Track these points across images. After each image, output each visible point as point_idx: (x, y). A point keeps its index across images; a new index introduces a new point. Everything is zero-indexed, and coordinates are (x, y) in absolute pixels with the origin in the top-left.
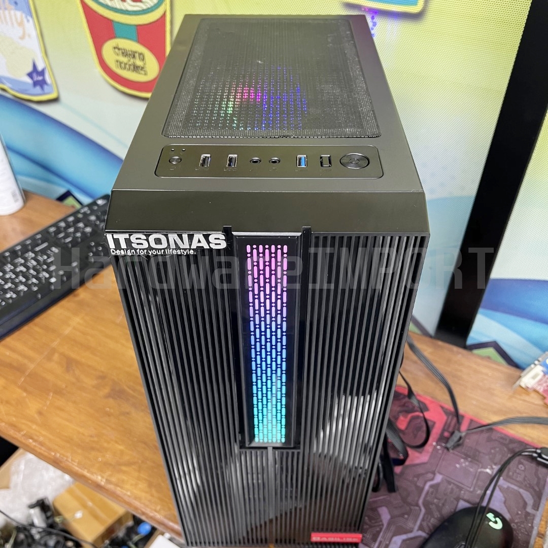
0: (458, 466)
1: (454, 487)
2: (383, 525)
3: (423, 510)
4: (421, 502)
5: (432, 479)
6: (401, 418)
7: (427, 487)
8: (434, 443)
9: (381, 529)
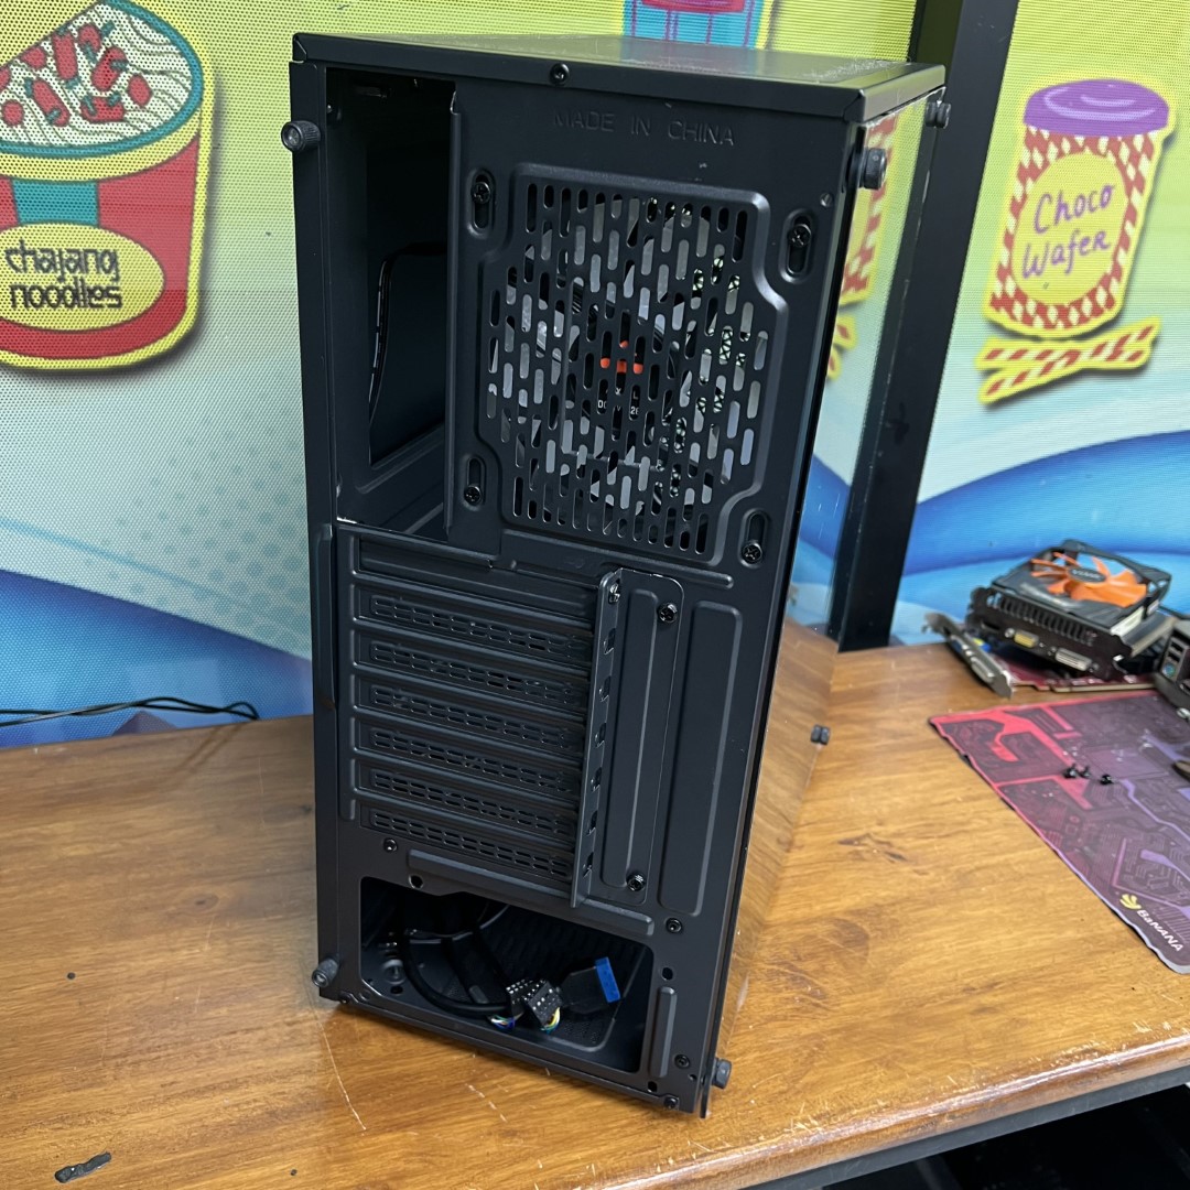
0: (1119, 759)
1: (1153, 782)
2: (1173, 870)
3: (1173, 825)
4: (1157, 820)
5: (1126, 790)
6: (995, 750)
7: (1136, 801)
8: (1065, 753)
9: (1179, 874)
